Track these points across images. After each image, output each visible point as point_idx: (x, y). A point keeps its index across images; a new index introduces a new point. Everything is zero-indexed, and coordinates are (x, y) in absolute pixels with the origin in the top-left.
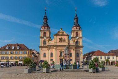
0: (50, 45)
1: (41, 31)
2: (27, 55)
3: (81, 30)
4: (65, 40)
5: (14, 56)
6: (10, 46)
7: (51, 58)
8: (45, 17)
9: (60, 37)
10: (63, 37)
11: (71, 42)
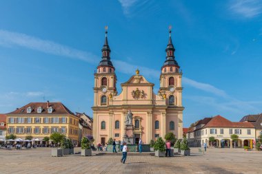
0: (115, 104)
1: (97, 75)
2: (67, 126)
3: (181, 74)
4: (144, 95)
5: (42, 126)
6: (34, 107)
7: (117, 132)
8: (106, 47)
9: (135, 88)
10: (141, 89)
11: (158, 98)
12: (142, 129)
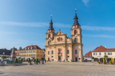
2: (36, 53)
4: (62, 39)
5: (29, 54)
7: (52, 55)
10: (60, 37)
11: (68, 40)
12: (62, 54)
